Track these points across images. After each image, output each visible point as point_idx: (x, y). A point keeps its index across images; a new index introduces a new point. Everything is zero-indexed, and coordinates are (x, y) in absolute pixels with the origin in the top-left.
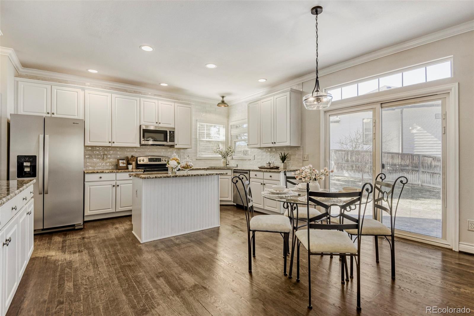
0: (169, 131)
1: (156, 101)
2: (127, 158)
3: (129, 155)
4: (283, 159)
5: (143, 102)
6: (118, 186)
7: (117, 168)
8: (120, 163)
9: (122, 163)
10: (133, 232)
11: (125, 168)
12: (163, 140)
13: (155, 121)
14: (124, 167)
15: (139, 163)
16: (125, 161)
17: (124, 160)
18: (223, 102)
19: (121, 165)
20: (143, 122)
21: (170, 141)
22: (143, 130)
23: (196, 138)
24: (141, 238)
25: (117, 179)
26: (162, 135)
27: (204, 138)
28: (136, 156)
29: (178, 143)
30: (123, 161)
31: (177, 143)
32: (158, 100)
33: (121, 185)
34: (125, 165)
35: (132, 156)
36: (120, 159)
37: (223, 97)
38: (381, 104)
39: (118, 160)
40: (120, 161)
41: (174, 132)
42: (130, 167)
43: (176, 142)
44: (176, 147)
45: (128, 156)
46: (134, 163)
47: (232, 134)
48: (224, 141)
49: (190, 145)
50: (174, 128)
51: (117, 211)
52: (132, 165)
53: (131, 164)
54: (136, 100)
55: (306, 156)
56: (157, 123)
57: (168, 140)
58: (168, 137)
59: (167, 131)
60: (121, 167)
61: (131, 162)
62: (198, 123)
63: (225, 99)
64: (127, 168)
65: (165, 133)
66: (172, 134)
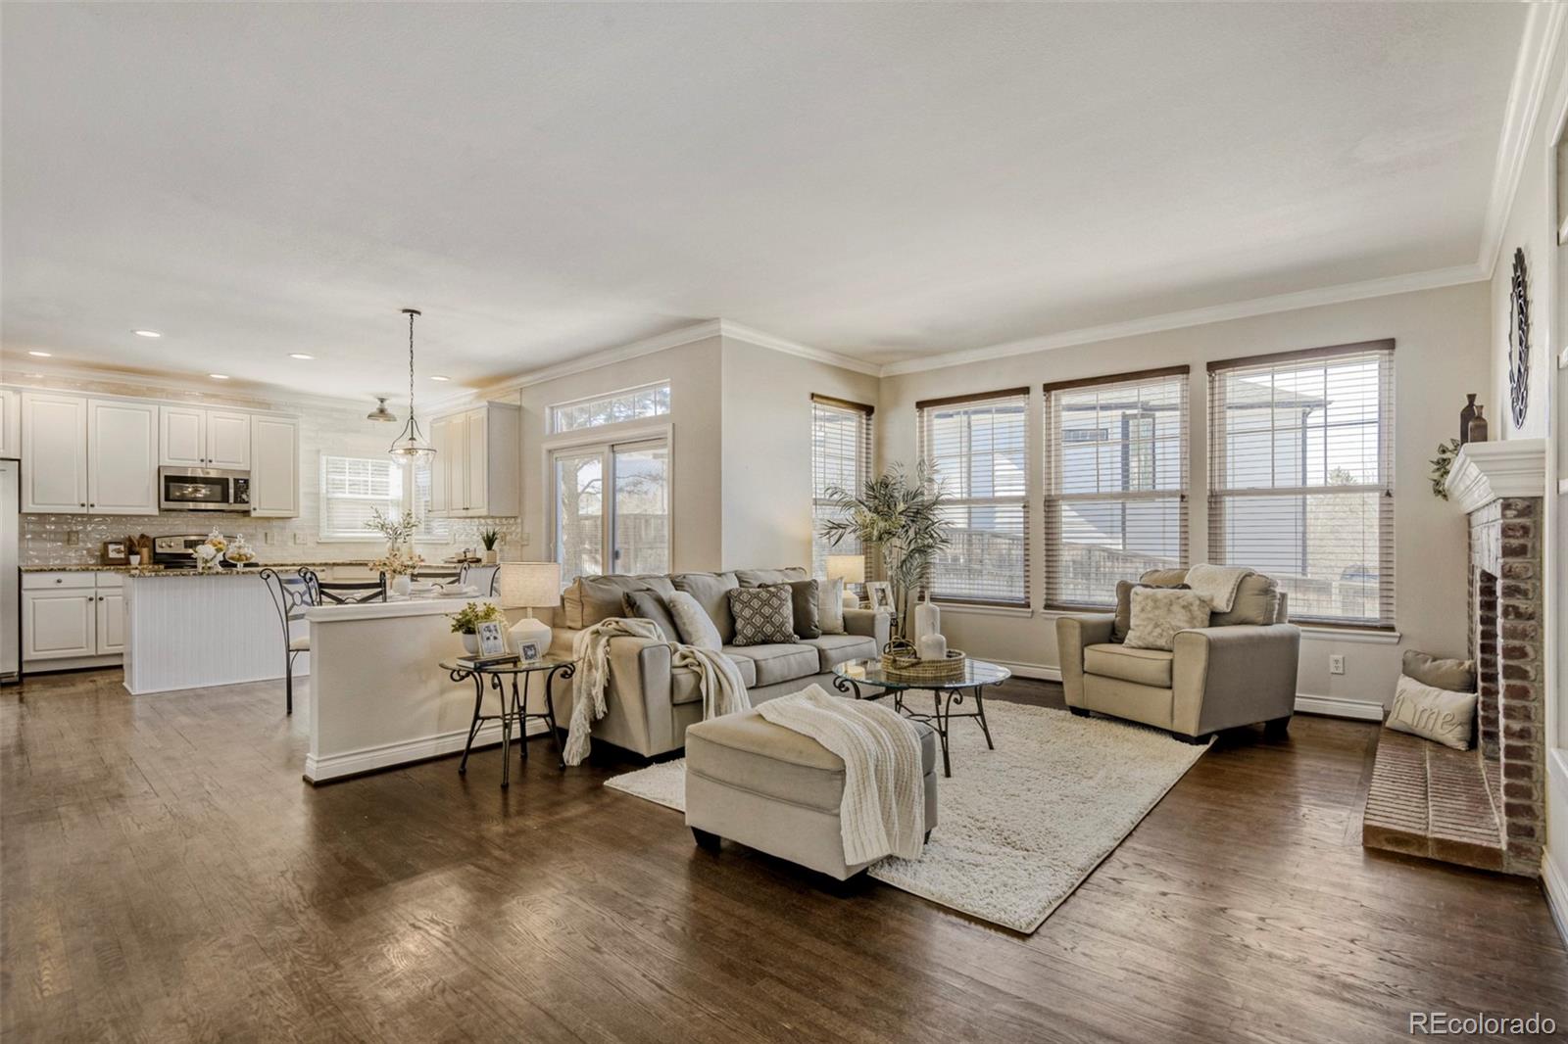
0: (235, 480)
1: (202, 412)
2: (130, 539)
3: (135, 532)
4: (489, 542)
5: (166, 416)
6: (101, 599)
7: (106, 562)
8: (110, 551)
9: (115, 550)
10: (125, 684)
11: (123, 562)
12: (219, 499)
13: (199, 455)
14: (121, 559)
15: (159, 550)
16: (122, 547)
17: (120, 543)
18: (382, 411)
19: (112, 555)
20: (167, 460)
21: (235, 502)
22: (166, 477)
23: (317, 494)
24: (131, 686)
25: (99, 585)
26: (218, 488)
27: (345, 493)
28: (152, 535)
29: (260, 503)
30: (118, 547)
31: (257, 507)
32: (206, 408)
33: (109, 598)
34: (122, 556)
35: (143, 536)
36: (111, 543)
37: (382, 401)
38: (613, 446)
39: (106, 545)
40: (111, 547)
41: (246, 482)
42: (135, 560)
43: (254, 503)
44: (253, 514)
45: (132, 534)
46: (145, 551)
47: (420, 484)
48: (401, 499)
49: (294, 510)
50: (249, 472)
51: (100, 653)
52: (139, 557)
53: (137, 553)
54: (150, 412)
55: (525, 536)
56: (202, 461)
57: (232, 500)
58: (232, 491)
59: (227, 480)
60: (111, 559)
61: (137, 549)
62: (324, 459)
63: (386, 405)
64: (127, 562)
65: (223, 483)
66: (243, 486)
